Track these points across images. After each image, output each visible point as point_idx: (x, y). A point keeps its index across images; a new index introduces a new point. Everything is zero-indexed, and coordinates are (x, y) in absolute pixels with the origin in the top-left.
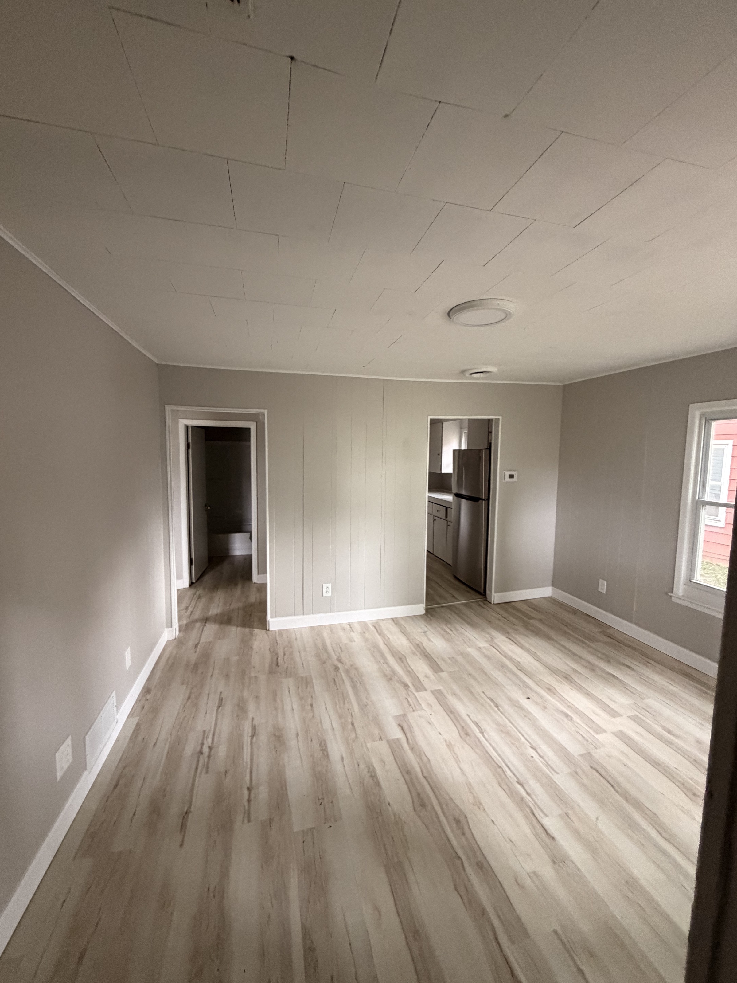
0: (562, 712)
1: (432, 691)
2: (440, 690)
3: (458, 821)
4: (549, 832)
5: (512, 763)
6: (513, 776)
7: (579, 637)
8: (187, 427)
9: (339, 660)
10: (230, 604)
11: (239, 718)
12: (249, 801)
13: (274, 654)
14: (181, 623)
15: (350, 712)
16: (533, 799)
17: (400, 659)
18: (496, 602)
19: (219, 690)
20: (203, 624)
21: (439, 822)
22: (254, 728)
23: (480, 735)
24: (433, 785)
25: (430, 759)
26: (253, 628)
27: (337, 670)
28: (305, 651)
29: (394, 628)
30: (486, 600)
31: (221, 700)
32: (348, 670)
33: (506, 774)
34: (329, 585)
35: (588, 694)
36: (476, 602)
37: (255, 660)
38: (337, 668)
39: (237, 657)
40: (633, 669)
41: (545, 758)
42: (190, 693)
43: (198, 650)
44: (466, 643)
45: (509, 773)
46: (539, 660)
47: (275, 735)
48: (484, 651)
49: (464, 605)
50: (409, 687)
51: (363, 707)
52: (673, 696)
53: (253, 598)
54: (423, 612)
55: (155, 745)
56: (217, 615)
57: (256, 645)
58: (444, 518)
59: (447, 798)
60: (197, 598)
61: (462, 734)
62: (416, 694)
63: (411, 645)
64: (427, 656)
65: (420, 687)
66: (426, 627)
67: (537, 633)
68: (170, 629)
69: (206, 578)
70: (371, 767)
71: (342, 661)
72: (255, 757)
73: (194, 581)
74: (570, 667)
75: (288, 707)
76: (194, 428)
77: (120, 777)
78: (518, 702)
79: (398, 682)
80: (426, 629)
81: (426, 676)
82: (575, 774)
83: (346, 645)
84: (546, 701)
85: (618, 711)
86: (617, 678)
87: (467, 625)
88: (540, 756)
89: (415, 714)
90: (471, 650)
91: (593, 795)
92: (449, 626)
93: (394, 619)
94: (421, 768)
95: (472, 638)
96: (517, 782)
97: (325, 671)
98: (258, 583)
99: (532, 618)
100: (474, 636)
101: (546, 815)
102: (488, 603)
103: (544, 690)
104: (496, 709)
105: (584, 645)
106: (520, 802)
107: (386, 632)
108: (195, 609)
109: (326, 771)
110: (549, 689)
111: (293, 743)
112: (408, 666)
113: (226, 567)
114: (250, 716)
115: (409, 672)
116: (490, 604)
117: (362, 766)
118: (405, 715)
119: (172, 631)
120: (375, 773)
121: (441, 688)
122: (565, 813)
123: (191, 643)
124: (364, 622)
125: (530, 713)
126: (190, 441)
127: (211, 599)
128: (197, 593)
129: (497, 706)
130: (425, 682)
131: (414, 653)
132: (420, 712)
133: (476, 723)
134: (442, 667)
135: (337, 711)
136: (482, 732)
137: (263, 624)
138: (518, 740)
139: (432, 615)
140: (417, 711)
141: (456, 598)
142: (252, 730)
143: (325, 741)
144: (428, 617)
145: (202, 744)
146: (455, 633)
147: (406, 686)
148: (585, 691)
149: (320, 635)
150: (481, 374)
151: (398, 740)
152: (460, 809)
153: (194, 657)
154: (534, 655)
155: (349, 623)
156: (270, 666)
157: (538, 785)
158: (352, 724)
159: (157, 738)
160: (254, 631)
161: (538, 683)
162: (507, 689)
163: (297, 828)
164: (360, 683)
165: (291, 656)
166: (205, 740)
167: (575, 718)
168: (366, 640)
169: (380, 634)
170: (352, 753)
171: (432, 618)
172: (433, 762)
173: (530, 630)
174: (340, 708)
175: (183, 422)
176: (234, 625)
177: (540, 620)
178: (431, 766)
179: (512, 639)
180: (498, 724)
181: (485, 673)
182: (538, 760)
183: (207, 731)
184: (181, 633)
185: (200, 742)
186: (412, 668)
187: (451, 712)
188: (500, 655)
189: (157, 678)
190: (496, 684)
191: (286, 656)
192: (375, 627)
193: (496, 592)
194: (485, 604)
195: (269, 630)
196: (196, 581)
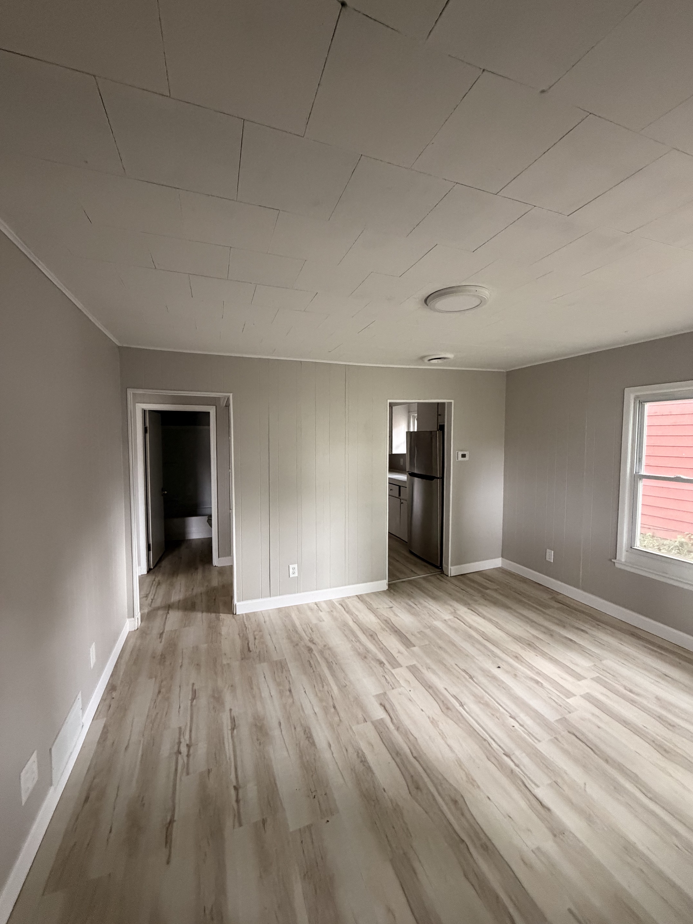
0: (532, 679)
1: (407, 667)
2: (414, 665)
3: (455, 802)
4: (543, 803)
5: (496, 735)
6: (498, 747)
7: (533, 604)
8: (144, 411)
9: (312, 641)
10: (193, 589)
11: (215, 710)
12: (238, 801)
13: (244, 638)
14: (142, 612)
15: (330, 694)
16: (521, 770)
17: (371, 636)
18: (452, 576)
19: (191, 682)
20: (166, 612)
21: (437, 803)
22: (233, 720)
23: (460, 709)
24: (424, 766)
25: (417, 737)
26: (219, 613)
27: (311, 651)
28: (275, 633)
29: (360, 606)
30: (443, 573)
31: (194, 692)
32: (321, 651)
33: (492, 746)
34: (296, 566)
35: (553, 660)
36: (434, 575)
37: (225, 646)
38: (310, 650)
39: (205, 646)
40: (587, 633)
41: (526, 727)
42: (160, 687)
43: (163, 640)
44: (431, 616)
45: (494, 745)
46: (501, 629)
47: (256, 725)
48: (450, 623)
49: (424, 578)
50: (384, 664)
51: (343, 688)
52: (627, 657)
53: (215, 582)
54: (386, 587)
55: (127, 748)
56: (179, 601)
57: (224, 631)
58: (397, 496)
59: (440, 777)
60: (156, 584)
61: (444, 708)
62: (393, 671)
63: (379, 621)
64: (397, 632)
65: (396, 664)
66: (391, 602)
67: (496, 603)
68: (133, 619)
69: (164, 563)
70: (360, 752)
71: (314, 642)
72: (238, 753)
73: (152, 567)
74: (530, 633)
75: (265, 694)
76: (152, 412)
77: (90, 789)
78: (489, 672)
79: (372, 659)
80: (391, 605)
81: (399, 652)
82: (556, 740)
83: (316, 624)
84: (515, 669)
85: (582, 674)
86: (575, 641)
87: (429, 599)
88: (521, 725)
89: (395, 691)
90: (438, 624)
91: (576, 760)
92: (412, 600)
93: (359, 597)
94: (410, 749)
95: (436, 611)
96: (504, 754)
97: (299, 654)
98: (219, 566)
99: (487, 588)
100: (438, 609)
101: (538, 786)
102: (445, 576)
103: (511, 658)
104: (470, 680)
105: (538, 612)
106: (511, 774)
107: (354, 610)
108: (156, 597)
109: (314, 759)
110: (516, 657)
111: (276, 733)
112: (380, 643)
113: (184, 550)
114: (227, 707)
115: (382, 649)
116: (447, 577)
117: (350, 750)
118: (385, 693)
119: (135, 621)
120: (365, 758)
121: (415, 662)
122: (555, 782)
123: (155, 632)
124: (330, 600)
125: (503, 682)
126: (148, 425)
127: (172, 585)
128: (157, 579)
129: (471, 677)
130: (400, 659)
131: (384, 630)
132: (400, 690)
133: (455, 696)
134: (413, 642)
135: (317, 695)
136: (462, 705)
137: (230, 608)
138: (498, 711)
139: (394, 590)
140: (396, 688)
141: (416, 573)
142: (231, 723)
143: (310, 729)
144: (391, 592)
145: (180, 743)
146: (420, 607)
147: (381, 663)
148: (548, 656)
149: (288, 616)
150: (439, 360)
151: (382, 720)
152: (455, 789)
153: (160, 647)
154: (497, 625)
155: (316, 602)
156: (242, 652)
157: (524, 754)
158: (334, 707)
159: (129, 740)
160: (221, 616)
161: (504, 651)
162: (477, 659)
163: (293, 827)
164: (336, 664)
165: (262, 640)
166: (182, 737)
167: (546, 684)
168: (335, 619)
169: (347, 612)
170: (338, 738)
171: (395, 593)
172: (420, 741)
173: (488, 600)
174: (320, 691)
175: (140, 407)
176: (198, 611)
177: (496, 590)
178: (418, 744)
179: (473, 609)
180: (475, 696)
181: (454, 645)
182: (519, 730)
183: (183, 728)
184: (143, 623)
185: (177, 741)
186: (385, 644)
187: (429, 687)
188: (464, 625)
189: (122, 673)
190: (467, 656)
191: (257, 641)
192: (342, 606)
193: (452, 565)
194: (442, 577)
195: (236, 614)
196: (154, 567)
